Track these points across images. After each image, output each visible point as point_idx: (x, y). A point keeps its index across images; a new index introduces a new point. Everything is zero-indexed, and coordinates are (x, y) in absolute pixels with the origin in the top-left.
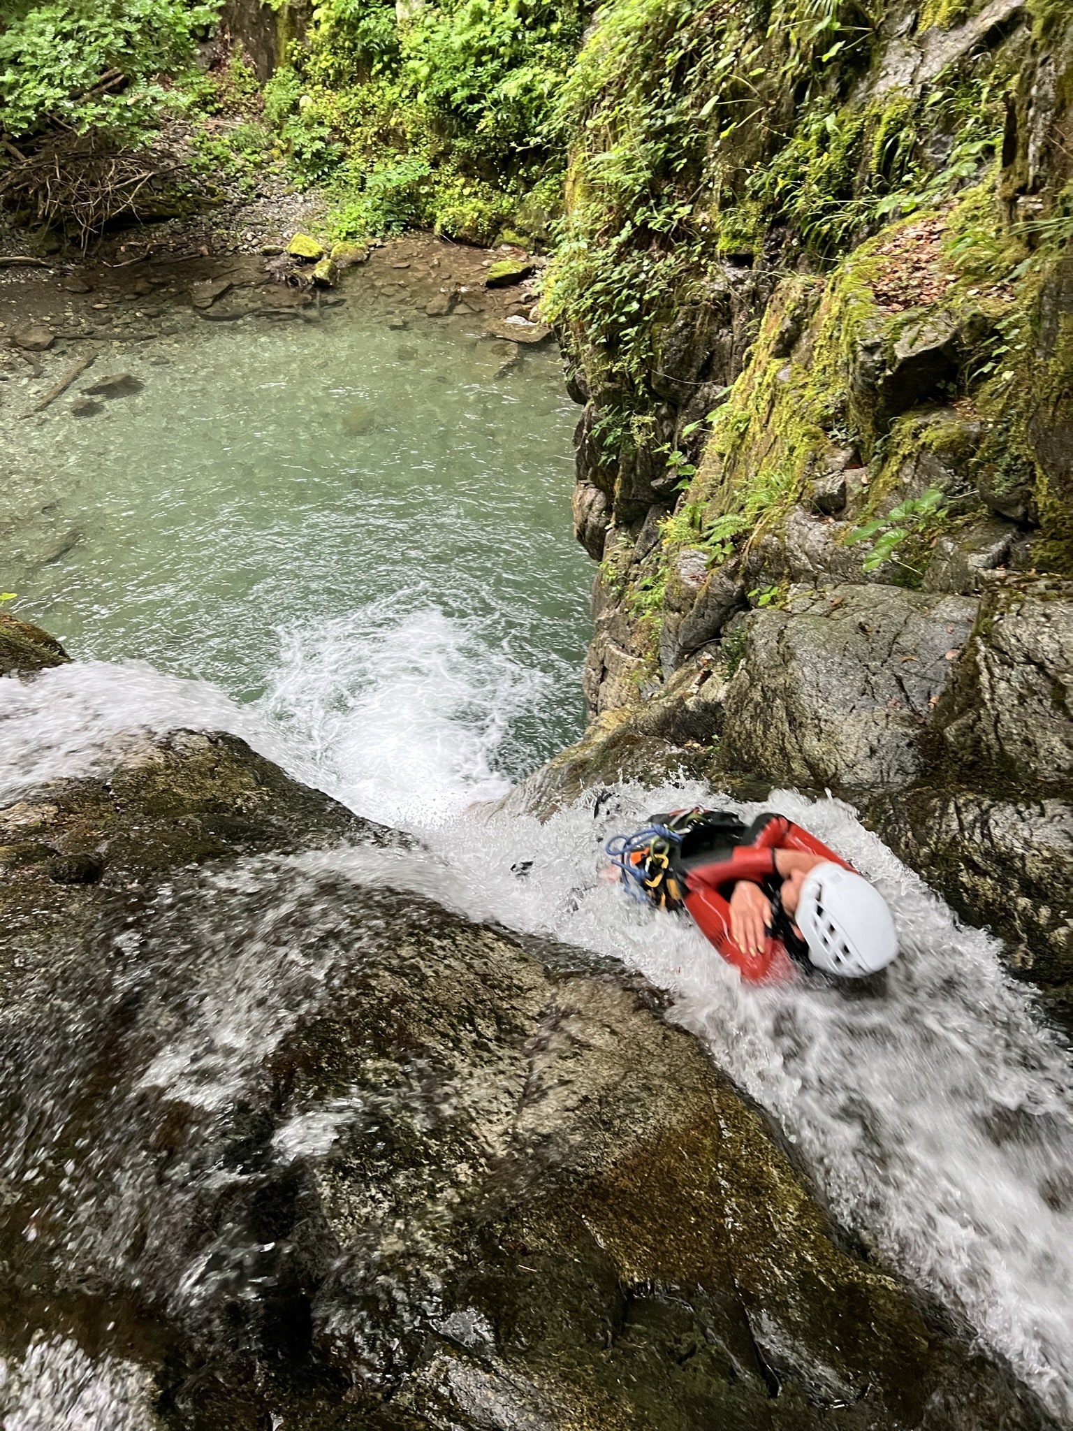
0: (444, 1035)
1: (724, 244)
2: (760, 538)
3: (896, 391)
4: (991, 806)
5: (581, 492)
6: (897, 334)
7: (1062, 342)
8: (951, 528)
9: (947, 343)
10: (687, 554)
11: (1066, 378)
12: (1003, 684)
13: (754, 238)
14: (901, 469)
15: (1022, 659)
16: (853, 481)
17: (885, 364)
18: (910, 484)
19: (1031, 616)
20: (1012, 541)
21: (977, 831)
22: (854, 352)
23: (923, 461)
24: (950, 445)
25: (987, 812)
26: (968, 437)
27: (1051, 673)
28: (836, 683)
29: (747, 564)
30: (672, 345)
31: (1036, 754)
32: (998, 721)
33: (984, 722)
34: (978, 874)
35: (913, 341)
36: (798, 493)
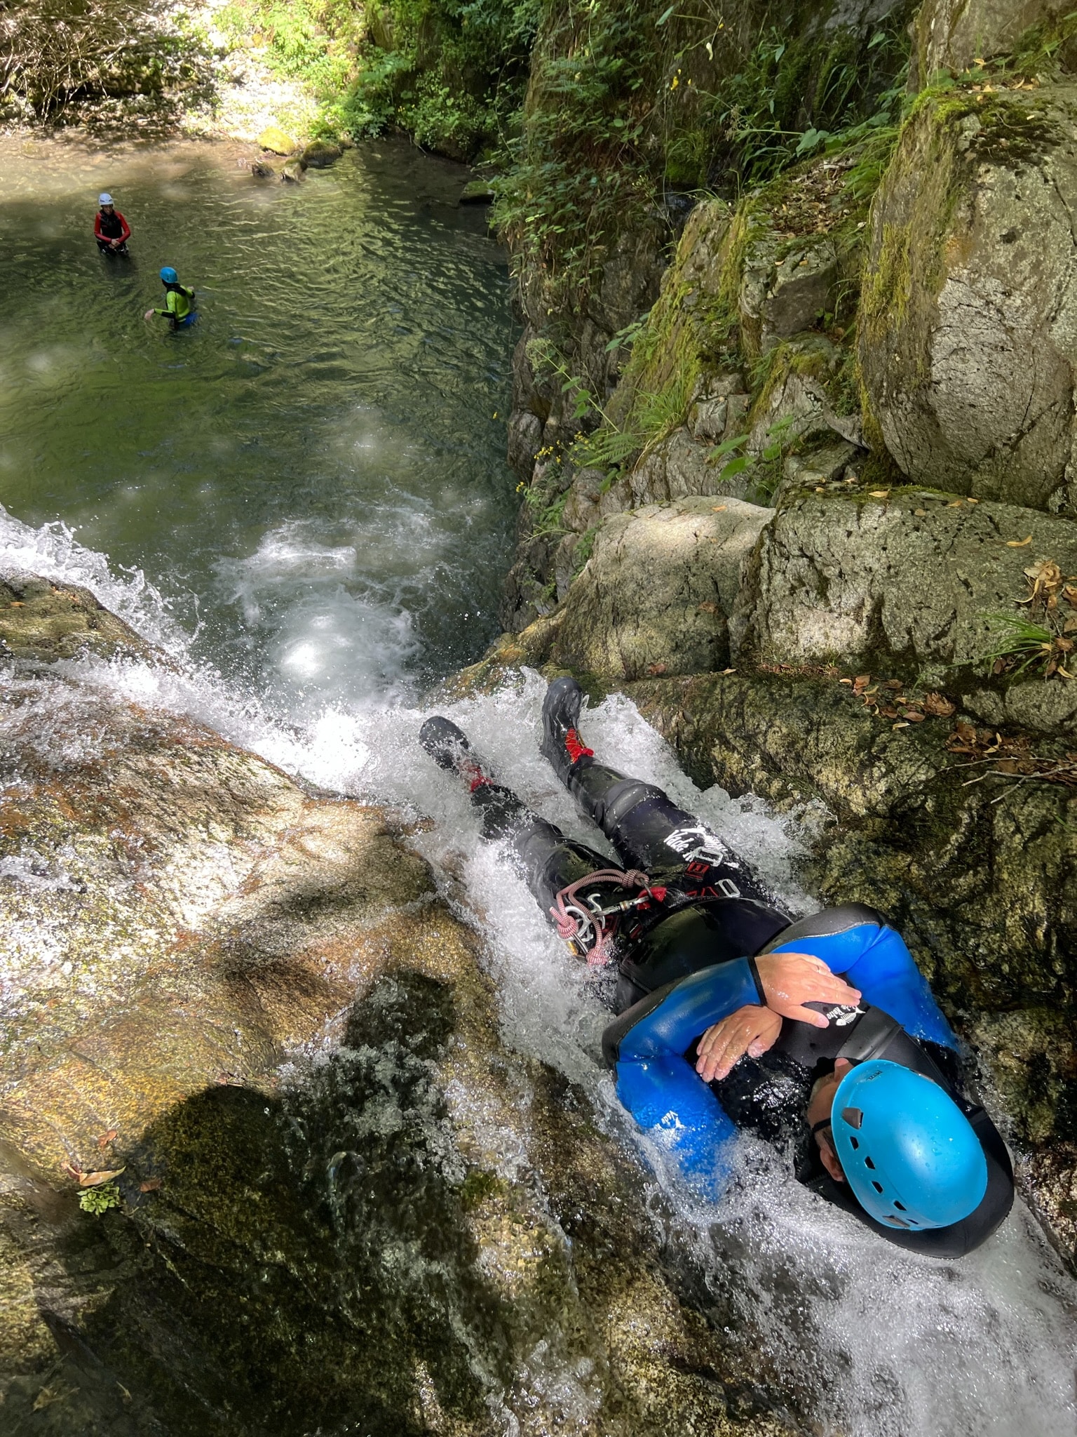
0: (171, 829)
1: (670, 171)
2: (645, 458)
3: (776, 316)
4: (749, 688)
5: (517, 417)
6: (782, 257)
7: (883, 256)
8: (802, 450)
9: (826, 271)
10: (589, 475)
11: (885, 292)
12: (779, 577)
13: (699, 167)
14: (771, 393)
15: (797, 553)
16: (735, 405)
17: (768, 286)
18: (778, 409)
19: (809, 511)
20: (847, 463)
21: (733, 710)
22: (742, 272)
23: (790, 385)
24: (812, 369)
25: (745, 693)
26: (827, 362)
27: (819, 566)
28: (658, 582)
29: (633, 484)
30: (611, 270)
31: (796, 642)
32: (769, 611)
33: (759, 611)
34: (727, 748)
35: (794, 268)
36: (686, 415)
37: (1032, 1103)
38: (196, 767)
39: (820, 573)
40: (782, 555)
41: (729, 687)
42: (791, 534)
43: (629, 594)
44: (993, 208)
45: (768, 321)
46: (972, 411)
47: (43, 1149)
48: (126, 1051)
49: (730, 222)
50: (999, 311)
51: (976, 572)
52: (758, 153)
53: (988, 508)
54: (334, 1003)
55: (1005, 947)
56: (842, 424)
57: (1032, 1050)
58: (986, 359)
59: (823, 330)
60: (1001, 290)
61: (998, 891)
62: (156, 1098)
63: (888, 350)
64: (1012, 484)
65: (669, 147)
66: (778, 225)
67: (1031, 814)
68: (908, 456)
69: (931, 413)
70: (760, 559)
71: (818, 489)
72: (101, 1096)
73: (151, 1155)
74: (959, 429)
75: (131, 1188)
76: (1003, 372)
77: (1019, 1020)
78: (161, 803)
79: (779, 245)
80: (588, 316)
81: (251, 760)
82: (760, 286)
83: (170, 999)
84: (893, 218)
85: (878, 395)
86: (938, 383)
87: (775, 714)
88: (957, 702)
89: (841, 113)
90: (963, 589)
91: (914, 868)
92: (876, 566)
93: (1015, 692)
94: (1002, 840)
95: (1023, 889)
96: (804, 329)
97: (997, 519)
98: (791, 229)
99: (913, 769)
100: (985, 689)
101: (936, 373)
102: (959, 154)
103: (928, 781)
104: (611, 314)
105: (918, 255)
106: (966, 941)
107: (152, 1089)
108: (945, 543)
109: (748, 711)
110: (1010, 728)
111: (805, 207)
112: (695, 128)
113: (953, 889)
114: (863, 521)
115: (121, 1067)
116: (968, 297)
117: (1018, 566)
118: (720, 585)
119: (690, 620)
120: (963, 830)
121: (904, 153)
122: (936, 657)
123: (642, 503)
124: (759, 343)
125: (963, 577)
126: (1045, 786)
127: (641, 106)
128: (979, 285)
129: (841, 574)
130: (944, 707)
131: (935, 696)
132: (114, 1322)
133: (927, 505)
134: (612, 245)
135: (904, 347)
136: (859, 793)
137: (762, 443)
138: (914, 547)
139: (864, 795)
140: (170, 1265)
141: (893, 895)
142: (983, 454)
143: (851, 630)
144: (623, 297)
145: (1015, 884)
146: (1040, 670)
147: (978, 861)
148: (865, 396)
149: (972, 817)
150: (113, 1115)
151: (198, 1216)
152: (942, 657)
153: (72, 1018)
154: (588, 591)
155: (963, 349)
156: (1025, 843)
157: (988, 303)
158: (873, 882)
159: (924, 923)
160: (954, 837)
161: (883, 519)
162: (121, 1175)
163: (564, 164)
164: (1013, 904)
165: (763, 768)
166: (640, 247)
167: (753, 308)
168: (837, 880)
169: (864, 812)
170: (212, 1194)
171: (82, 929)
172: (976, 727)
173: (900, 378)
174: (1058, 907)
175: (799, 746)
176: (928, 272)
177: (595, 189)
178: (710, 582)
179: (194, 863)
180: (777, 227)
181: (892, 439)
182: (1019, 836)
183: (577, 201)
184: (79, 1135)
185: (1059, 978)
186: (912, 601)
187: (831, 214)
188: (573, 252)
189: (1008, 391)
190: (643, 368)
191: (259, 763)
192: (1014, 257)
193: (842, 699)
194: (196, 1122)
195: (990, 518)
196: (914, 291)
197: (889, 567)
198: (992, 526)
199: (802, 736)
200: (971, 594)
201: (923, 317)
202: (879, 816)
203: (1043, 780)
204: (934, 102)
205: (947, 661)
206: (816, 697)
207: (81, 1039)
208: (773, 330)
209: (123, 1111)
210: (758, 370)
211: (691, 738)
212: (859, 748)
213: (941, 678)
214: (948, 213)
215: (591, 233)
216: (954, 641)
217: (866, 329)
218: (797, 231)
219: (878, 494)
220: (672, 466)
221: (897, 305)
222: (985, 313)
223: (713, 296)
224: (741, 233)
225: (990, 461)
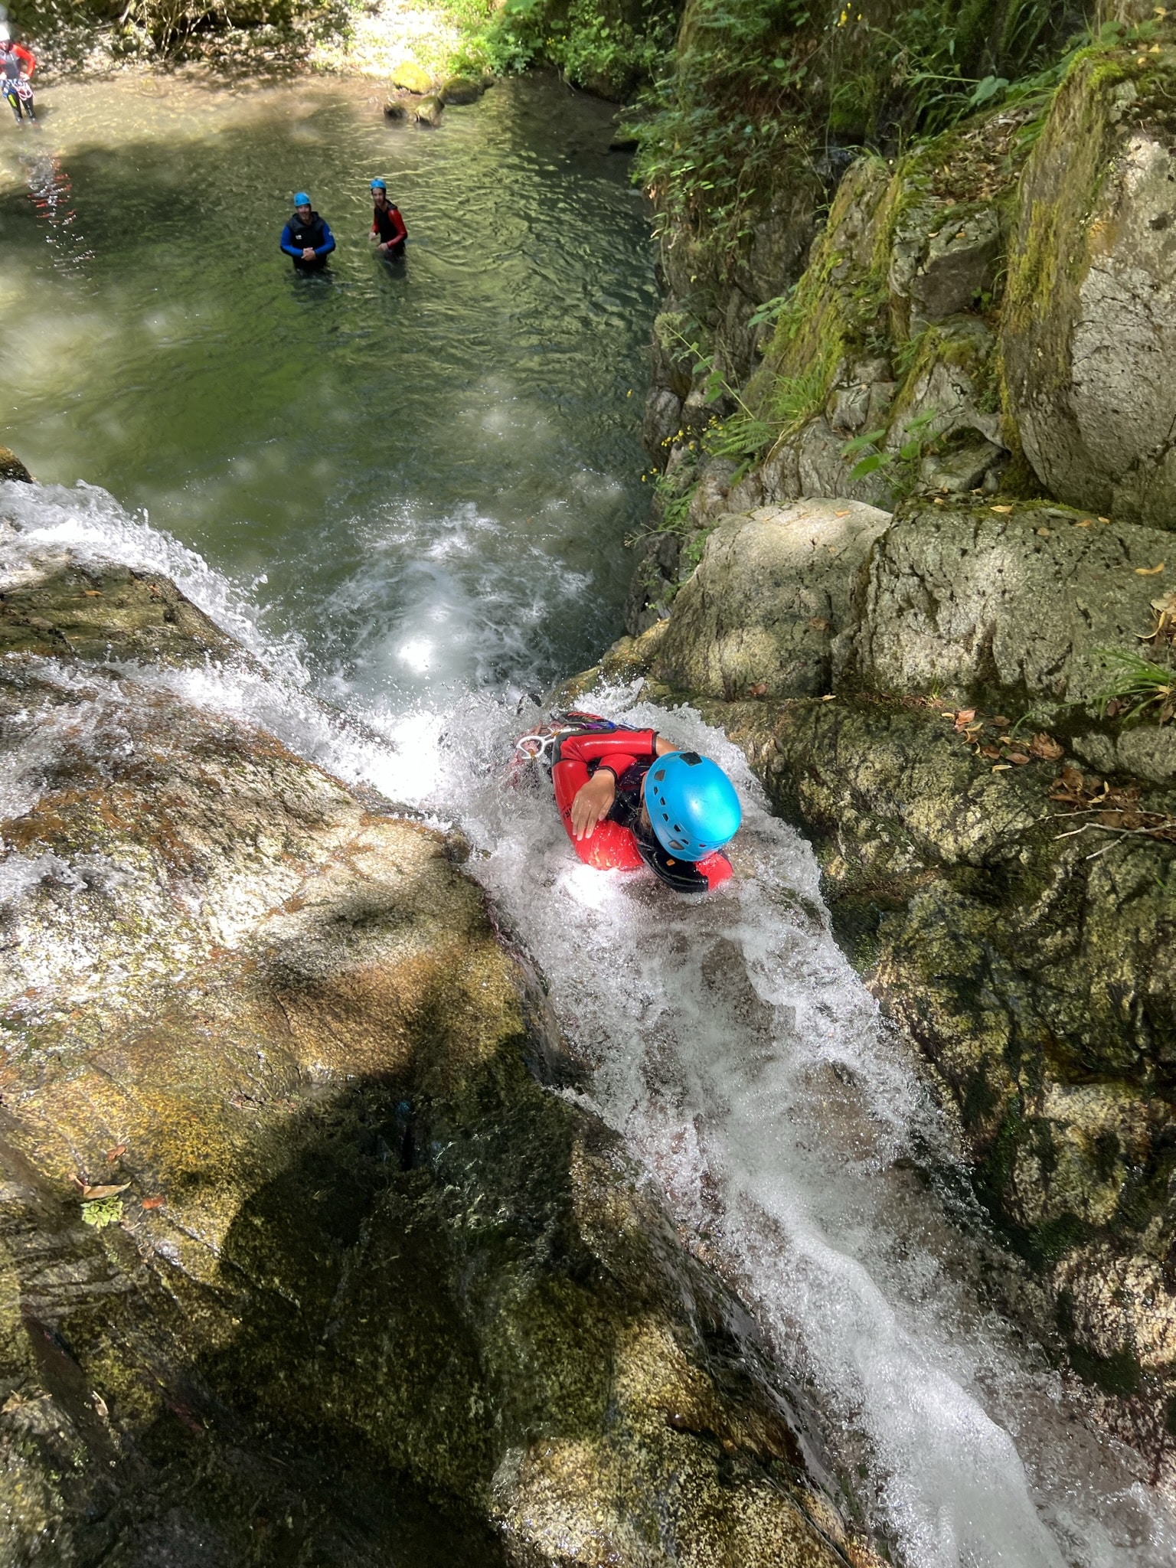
0: (216, 842)
1: (835, 119)
2: (778, 450)
3: (927, 295)
4: (846, 718)
5: (654, 395)
6: (937, 228)
7: (1031, 236)
8: (942, 450)
9: (986, 245)
10: (720, 465)
11: (1030, 277)
12: (887, 596)
13: (868, 114)
14: (915, 382)
15: (907, 570)
16: (878, 395)
17: (919, 261)
18: (922, 401)
19: (924, 525)
20: (988, 467)
21: (826, 741)
22: (891, 244)
23: (935, 375)
24: (960, 358)
25: (841, 723)
26: (977, 350)
27: (929, 586)
28: (767, 594)
29: (764, 478)
30: (763, 233)
31: (900, 670)
32: (874, 633)
33: (863, 633)
34: (818, 783)
35: (951, 238)
36: (825, 402)
37: (1095, 1184)
38: (251, 777)
39: (930, 594)
40: (892, 572)
41: (825, 715)
42: (902, 550)
43: (735, 605)
44: (1143, 190)
45: (917, 301)
46: (1115, 417)
47: (52, 1159)
48: (144, 1068)
49: (888, 184)
50: (1146, 306)
51: (1098, 601)
52: (934, 100)
53: (1121, 529)
54: (366, 1030)
55: (1087, 1015)
56: (983, 423)
57: (1102, 1128)
58: (1131, 359)
59: (980, 312)
60: (1148, 282)
61: (1085, 955)
62: (168, 1116)
63: (1031, 343)
64: (1154, 502)
65: (836, 91)
66: (937, 189)
67: (1129, 873)
68: (1047, 465)
69: (1072, 417)
70: (869, 575)
71: (937, 500)
72: (114, 1111)
73: (158, 1173)
74: (1101, 437)
75: (134, 1204)
76: (1151, 375)
77: (1093, 1094)
78: (209, 814)
79: (936, 213)
80: (735, 284)
81: (310, 772)
82: (911, 260)
83: (195, 1017)
84: (1042, 194)
85: (1019, 395)
86: (1079, 384)
87: (869, 748)
88: (1066, 744)
89: (1030, 57)
90: (1081, 620)
91: (1000, 924)
92: (990, 590)
93: (1127, 738)
94: (1095, 900)
95: (1113, 954)
96: (960, 311)
97: (1128, 543)
98: (951, 194)
99: (1010, 816)
100: (1097, 732)
101: (1077, 373)
102: (1110, 126)
103: (1025, 830)
104: (761, 283)
105: (1062, 239)
106: (1047, 1006)
107: (165, 1108)
108: (1067, 565)
109: (842, 742)
110: (1120, 777)
111: (970, 169)
112: (865, 71)
113: (1038, 949)
114: (980, 538)
115: (137, 1083)
116: (1113, 289)
117: (1145, 597)
118: (834, 599)
119: (798, 636)
120: (1056, 886)
121: (1057, 120)
122: (1048, 694)
123: (773, 500)
124: (908, 325)
125: (1083, 606)
126: (1149, 843)
127: (806, 44)
128: (1125, 276)
129: (952, 597)
130: (1050, 749)
131: (1043, 737)
132: (99, 1335)
133: (1053, 524)
134: (766, 204)
135: (1047, 341)
136: (951, 839)
137: (903, 439)
138: (1033, 570)
139: (956, 841)
140: (165, 1282)
141: (975, 951)
142: (1126, 465)
143: (960, 659)
144: (775, 265)
145: (1104, 948)
146: (1155, 715)
147: (1068, 920)
148: (1005, 394)
149: (1066, 873)
150: (124, 1130)
151: (198, 1236)
152: (1054, 695)
153: (94, 1032)
154: (693, 600)
155: (1107, 347)
156: (1120, 905)
157: (1134, 296)
158: (954, 936)
159: (1003, 984)
160: (1046, 893)
161: (1002, 538)
162: (126, 1191)
163: (716, 110)
164: (1100, 969)
165: (853, 806)
166: (796, 207)
167: (901, 285)
168: (917, 931)
169: (954, 859)
170: (213, 1215)
171: (113, 941)
172: (1084, 773)
173: (1041, 376)
174: (1147, 976)
175: (891, 784)
176: (1071, 259)
177: (749, 140)
178: (823, 596)
179: (236, 878)
180: (936, 192)
181: (1030, 445)
182: (1113, 896)
183: (728, 154)
184: (89, 1148)
185: (1142, 1052)
186: (1026, 630)
187: (1000, 178)
188: (722, 212)
189: (1155, 397)
190: (785, 347)
191: (320, 776)
192: (1164, 246)
193: (942, 735)
194: (205, 1143)
195: (1121, 540)
196: (1058, 279)
197: (1004, 592)
198: (1122, 550)
199: (895, 773)
200: (1090, 625)
201: (1065, 308)
202: (970, 864)
203: (1148, 836)
204: (1090, 65)
205: (1059, 699)
206: (914, 732)
207: (101, 1052)
208: (924, 309)
209: (134, 1127)
210: (905, 355)
211: (780, 769)
212: (955, 791)
213: (1052, 718)
214: (1095, 193)
215: (743, 190)
216: (1067, 678)
217: (1011, 318)
218: (958, 197)
219: (1000, 509)
220: (806, 461)
221: (1042, 293)
222: (1131, 308)
223: (864, 268)
224: (899, 197)
225: (1133, 474)
